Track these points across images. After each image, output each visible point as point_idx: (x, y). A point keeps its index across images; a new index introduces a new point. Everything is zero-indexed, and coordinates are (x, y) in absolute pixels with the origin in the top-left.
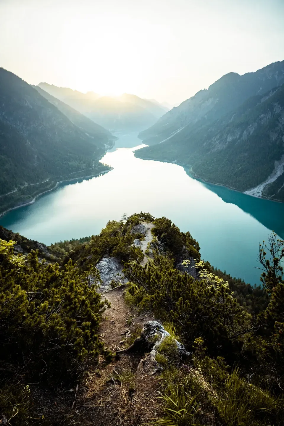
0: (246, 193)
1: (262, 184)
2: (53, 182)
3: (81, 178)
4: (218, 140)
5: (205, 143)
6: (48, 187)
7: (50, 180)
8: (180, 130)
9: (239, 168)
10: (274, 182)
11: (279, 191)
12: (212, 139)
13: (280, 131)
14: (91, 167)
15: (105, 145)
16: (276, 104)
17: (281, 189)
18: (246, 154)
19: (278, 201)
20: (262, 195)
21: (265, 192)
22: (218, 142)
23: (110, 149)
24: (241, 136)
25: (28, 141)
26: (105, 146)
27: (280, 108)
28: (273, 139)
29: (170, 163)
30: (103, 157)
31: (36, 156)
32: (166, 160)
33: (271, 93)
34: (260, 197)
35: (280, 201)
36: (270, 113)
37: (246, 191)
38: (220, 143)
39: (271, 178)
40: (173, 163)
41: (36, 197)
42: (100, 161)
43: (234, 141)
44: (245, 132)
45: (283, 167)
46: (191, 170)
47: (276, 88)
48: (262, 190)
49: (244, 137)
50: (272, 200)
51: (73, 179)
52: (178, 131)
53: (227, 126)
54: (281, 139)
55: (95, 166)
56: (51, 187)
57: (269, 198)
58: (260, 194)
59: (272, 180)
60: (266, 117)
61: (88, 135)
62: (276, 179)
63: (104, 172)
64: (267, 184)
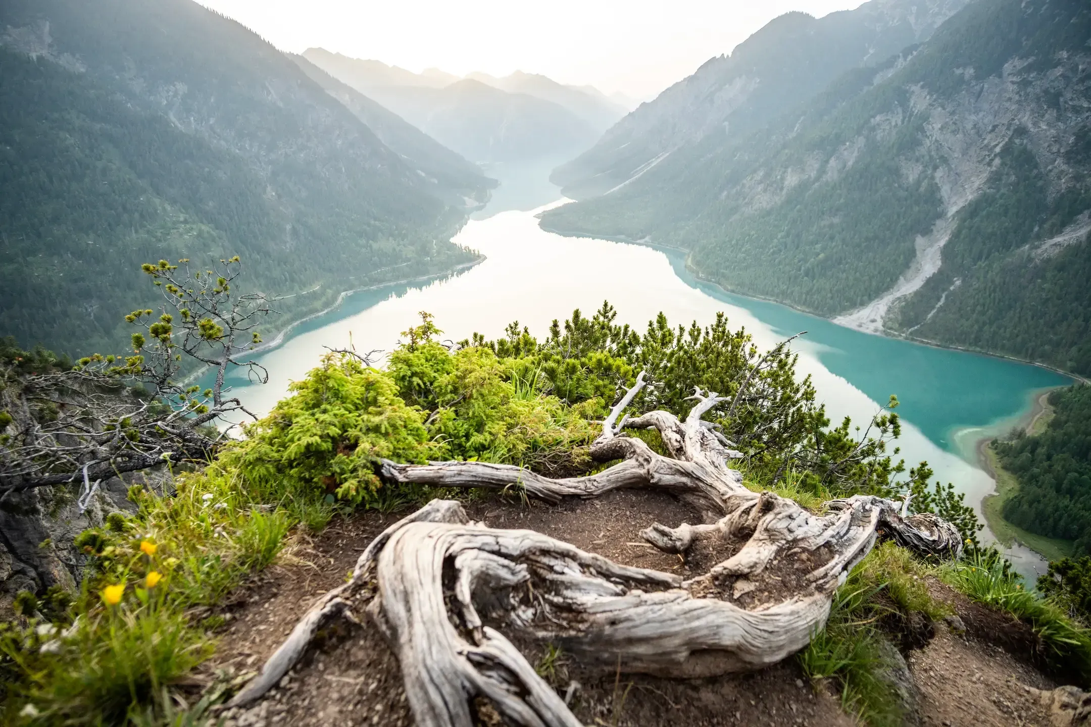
0: (841, 320)
1: (882, 298)
2: (330, 292)
3: (402, 282)
4: (760, 182)
5: (725, 193)
6: (318, 304)
7: (324, 288)
8: (659, 160)
9: (818, 254)
10: (916, 293)
11: (930, 316)
12: (745, 181)
13: (927, 158)
14: (427, 254)
15: (466, 198)
16: (916, 88)
17: (935, 311)
18: (836, 220)
19: (928, 343)
20: (883, 326)
21: (890, 319)
22: (759, 189)
23: (479, 208)
24: (822, 171)
25: (269, 189)
26: (464, 203)
27: (928, 97)
28: (911, 179)
29: (633, 244)
30: (460, 229)
31: (288, 227)
32: (623, 237)
33: (901, 60)
34: (878, 334)
35: (934, 342)
36: (900, 110)
37: (839, 318)
38: (765, 190)
39: (907, 281)
40: (640, 244)
41: (285, 331)
42: (452, 240)
43: (802, 187)
44: (832, 162)
45: (939, 253)
46: (689, 262)
47: (915, 47)
48: (884, 315)
49: (830, 174)
50: (913, 339)
51: (382, 286)
52: (653, 165)
53: (785, 146)
54: (933, 178)
55: (439, 253)
56: (327, 305)
57: (903, 335)
58: (879, 324)
59: (909, 286)
60: (890, 123)
61: (423, 174)
62: (922, 283)
63: (461, 267)
64: (899, 298)
